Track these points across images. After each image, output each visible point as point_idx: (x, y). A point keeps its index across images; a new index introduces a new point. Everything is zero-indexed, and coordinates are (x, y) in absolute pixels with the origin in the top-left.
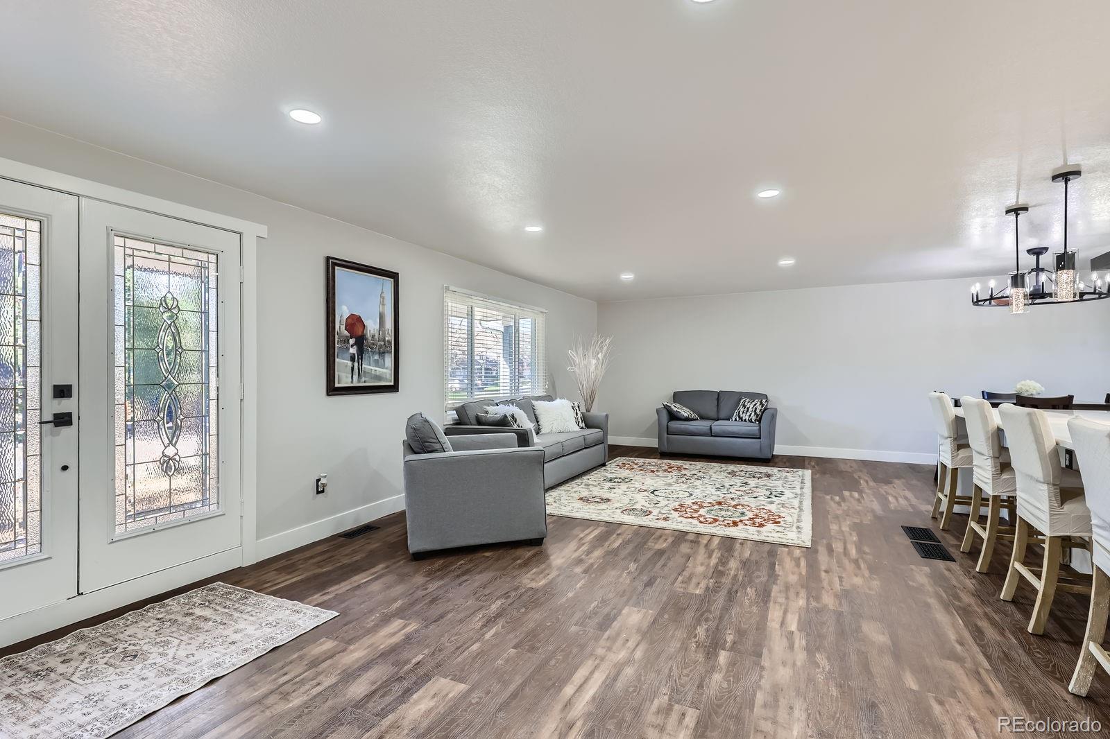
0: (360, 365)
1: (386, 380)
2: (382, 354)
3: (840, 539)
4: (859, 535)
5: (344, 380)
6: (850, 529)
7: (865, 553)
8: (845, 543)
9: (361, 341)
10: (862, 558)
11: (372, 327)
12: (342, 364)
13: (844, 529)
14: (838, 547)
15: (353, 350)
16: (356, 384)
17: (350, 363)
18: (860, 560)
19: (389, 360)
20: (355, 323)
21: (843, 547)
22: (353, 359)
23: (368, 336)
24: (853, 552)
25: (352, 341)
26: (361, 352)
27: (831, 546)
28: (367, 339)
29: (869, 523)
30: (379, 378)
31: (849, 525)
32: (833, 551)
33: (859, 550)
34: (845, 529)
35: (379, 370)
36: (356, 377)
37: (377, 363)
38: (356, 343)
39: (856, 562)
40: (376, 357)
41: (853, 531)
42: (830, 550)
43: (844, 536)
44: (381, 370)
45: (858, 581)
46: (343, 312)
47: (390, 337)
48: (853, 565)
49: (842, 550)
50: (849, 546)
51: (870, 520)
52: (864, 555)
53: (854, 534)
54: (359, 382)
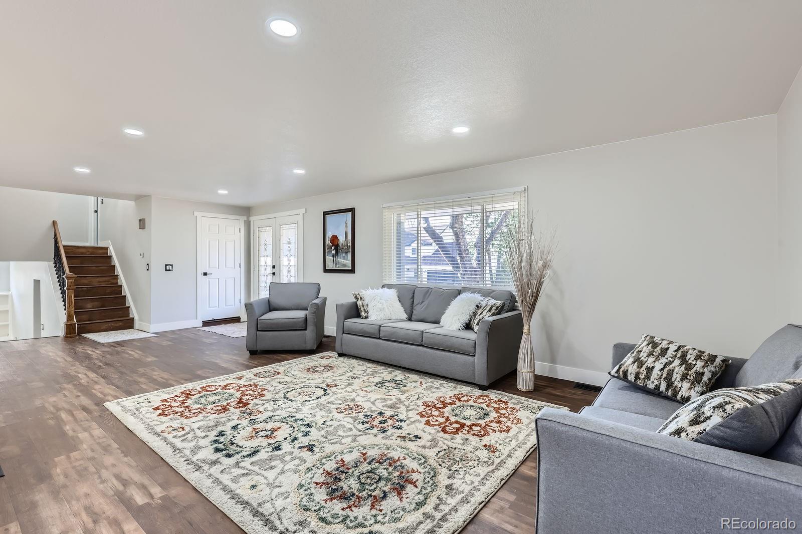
0: (337, 259)
1: (348, 267)
2: (346, 253)
3: (82, 421)
4: (64, 434)
5: (330, 266)
6: (77, 437)
7: (52, 418)
8: (75, 419)
9: (337, 247)
10: (52, 413)
11: (342, 239)
12: (329, 258)
13: (86, 434)
14: (81, 415)
15: (334, 252)
16: (334, 268)
17: (332, 258)
18: (55, 411)
19: (349, 256)
20: (335, 239)
21: (75, 415)
22: (333, 256)
23: (340, 245)
24: (64, 415)
25: (333, 248)
26: (337, 252)
27: (87, 413)
28: (339, 246)
29: (56, 459)
30: (344, 265)
31: (82, 443)
32: (83, 410)
33: (58, 419)
34: (83, 435)
35: (345, 262)
36: (334, 264)
37: (344, 259)
38: (335, 249)
39: (58, 410)
40: (344, 255)
41: (72, 437)
42: (85, 409)
43: (80, 425)
44: (345, 261)
45: (52, 399)
46: (329, 235)
47: (350, 244)
48: (60, 406)
49: (74, 413)
50: (70, 418)
51: (56, 466)
52: (52, 416)
53: (70, 433)
54: (336, 267)
